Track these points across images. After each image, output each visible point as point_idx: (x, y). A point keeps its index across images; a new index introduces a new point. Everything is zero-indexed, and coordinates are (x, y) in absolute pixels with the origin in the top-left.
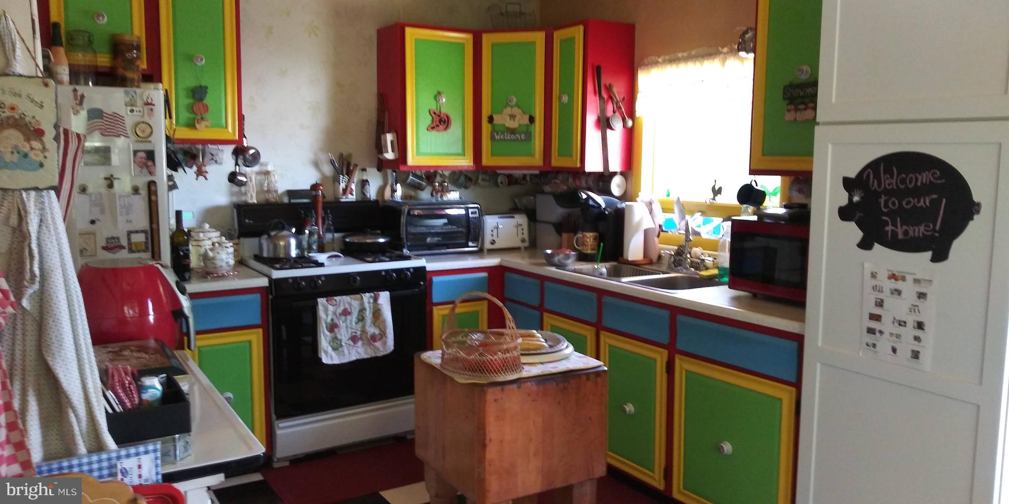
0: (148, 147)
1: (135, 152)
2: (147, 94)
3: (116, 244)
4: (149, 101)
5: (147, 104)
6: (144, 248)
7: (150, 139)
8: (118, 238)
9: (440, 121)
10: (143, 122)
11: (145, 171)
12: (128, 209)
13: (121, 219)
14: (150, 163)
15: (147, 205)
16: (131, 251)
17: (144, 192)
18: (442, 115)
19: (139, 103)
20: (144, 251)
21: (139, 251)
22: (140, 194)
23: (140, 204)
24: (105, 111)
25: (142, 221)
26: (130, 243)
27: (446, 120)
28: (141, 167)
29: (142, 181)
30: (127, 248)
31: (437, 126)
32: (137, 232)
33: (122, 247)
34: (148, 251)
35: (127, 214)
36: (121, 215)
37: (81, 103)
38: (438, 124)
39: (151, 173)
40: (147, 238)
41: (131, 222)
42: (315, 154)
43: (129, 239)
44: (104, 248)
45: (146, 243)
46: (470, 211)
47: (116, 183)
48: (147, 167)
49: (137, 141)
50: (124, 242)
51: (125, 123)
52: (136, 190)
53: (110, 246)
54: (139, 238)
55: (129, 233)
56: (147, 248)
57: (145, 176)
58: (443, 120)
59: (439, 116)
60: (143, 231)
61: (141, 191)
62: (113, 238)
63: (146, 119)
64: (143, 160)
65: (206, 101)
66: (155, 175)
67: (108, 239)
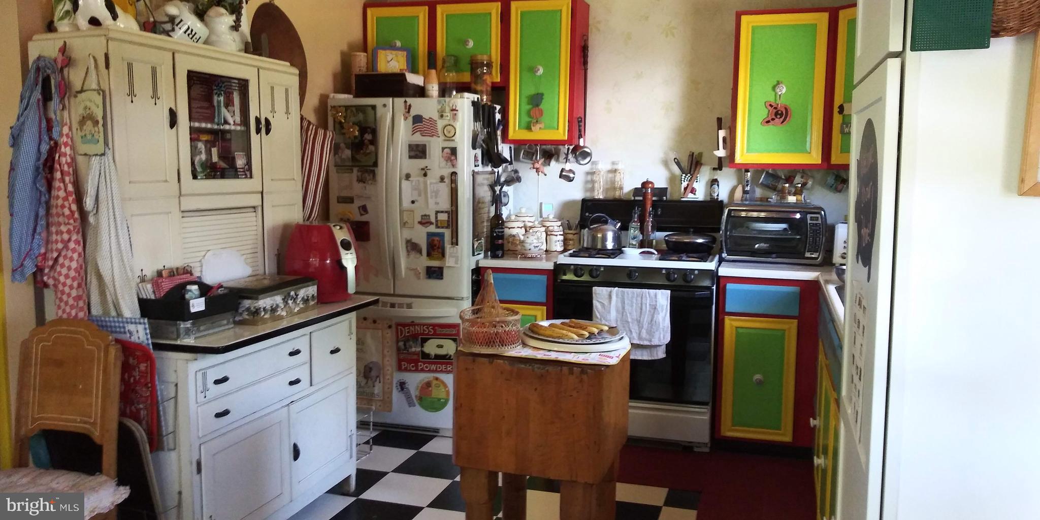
0: (451, 145)
1: (443, 149)
2: (452, 102)
3: (428, 221)
4: (454, 108)
5: (453, 110)
6: (446, 225)
7: (453, 138)
8: (429, 216)
9: (776, 114)
10: (450, 125)
11: (449, 164)
12: (436, 193)
13: (431, 202)
14: (453, 158)
15: (450, 191)
16: (437, 227)
17: (447, 180)
18: (779, 108)
19: (448, 109)
20: (447, 228)
21: (443, 228)
22: (445, 182)
23: (445, 189)
24: (424, 117)
25: (445, 205)
26: (437, 221)
27: (784, 113)
28: (447, 161)
29: (446, 172)
30: (435, 224)
31: (773, 119)
32: (442, 212)
33: (431, 223)
34: (449, 228)
35: (436, 197)
36: (431, 198)
37: (409, 112)
38: (774, 117)
39: (453, 166)
40: (449, 217)
41: (438, 203)
42: (665, 153)
43: (436, 218)
44: (420, 223)
45: (448, 221)
46: (809, 216)
47: (428, 172)
48: (451, 161)
49: (445, 140)
50: (433, 219)
51: (437, 128)
52: (442, 179)
53: (424, 221)
54: (443, 217)
55: (437, 212)
56: (448, 225)
57: (449, 168)
58: (780, 112)
59: (775, 108)
60: (446, 212)
61: (446, 180)
62: (425, 215)
63: (452, 123)
64: (448, 155)
65: (542, 106)
66: (456, 168)
67: (422, 216)
